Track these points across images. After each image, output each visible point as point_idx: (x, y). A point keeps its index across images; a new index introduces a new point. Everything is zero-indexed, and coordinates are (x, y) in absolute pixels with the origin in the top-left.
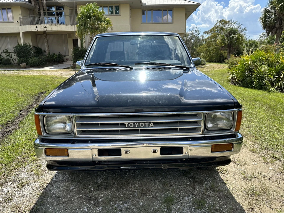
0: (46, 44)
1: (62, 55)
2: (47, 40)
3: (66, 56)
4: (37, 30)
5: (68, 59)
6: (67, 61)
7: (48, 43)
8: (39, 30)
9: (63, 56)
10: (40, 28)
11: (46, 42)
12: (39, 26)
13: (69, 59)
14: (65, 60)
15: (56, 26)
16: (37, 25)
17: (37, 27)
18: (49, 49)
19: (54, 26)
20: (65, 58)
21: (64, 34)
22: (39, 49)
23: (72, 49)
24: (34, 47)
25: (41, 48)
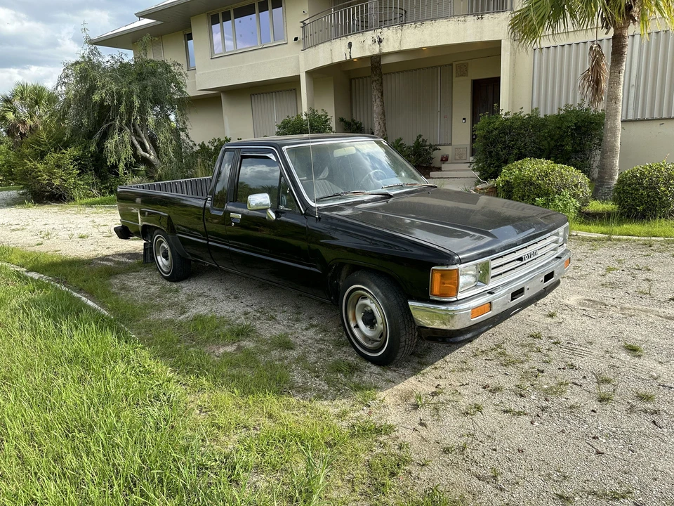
0: (377, 108)
1: (428, 143)
2: (382, 95)
3: (440, 145)
4: (348, 58)
5: (445, 159)
6: (444, 166)
7: (383, 105)
8: (356, 54)
9: (431, 146)
10: (362, 46)
11: (378, 100)
12: (355, 39)
13: (450, 158)
14: (436, 163)
15: (416, 31)
16: (351, 39)
17: (350, 45)
19: (408, 31)
20: (437, 155)
21: (440, 66)
22: (355, 127)
23: (464, 119)
24: (342, 120)
25: (361, 124)
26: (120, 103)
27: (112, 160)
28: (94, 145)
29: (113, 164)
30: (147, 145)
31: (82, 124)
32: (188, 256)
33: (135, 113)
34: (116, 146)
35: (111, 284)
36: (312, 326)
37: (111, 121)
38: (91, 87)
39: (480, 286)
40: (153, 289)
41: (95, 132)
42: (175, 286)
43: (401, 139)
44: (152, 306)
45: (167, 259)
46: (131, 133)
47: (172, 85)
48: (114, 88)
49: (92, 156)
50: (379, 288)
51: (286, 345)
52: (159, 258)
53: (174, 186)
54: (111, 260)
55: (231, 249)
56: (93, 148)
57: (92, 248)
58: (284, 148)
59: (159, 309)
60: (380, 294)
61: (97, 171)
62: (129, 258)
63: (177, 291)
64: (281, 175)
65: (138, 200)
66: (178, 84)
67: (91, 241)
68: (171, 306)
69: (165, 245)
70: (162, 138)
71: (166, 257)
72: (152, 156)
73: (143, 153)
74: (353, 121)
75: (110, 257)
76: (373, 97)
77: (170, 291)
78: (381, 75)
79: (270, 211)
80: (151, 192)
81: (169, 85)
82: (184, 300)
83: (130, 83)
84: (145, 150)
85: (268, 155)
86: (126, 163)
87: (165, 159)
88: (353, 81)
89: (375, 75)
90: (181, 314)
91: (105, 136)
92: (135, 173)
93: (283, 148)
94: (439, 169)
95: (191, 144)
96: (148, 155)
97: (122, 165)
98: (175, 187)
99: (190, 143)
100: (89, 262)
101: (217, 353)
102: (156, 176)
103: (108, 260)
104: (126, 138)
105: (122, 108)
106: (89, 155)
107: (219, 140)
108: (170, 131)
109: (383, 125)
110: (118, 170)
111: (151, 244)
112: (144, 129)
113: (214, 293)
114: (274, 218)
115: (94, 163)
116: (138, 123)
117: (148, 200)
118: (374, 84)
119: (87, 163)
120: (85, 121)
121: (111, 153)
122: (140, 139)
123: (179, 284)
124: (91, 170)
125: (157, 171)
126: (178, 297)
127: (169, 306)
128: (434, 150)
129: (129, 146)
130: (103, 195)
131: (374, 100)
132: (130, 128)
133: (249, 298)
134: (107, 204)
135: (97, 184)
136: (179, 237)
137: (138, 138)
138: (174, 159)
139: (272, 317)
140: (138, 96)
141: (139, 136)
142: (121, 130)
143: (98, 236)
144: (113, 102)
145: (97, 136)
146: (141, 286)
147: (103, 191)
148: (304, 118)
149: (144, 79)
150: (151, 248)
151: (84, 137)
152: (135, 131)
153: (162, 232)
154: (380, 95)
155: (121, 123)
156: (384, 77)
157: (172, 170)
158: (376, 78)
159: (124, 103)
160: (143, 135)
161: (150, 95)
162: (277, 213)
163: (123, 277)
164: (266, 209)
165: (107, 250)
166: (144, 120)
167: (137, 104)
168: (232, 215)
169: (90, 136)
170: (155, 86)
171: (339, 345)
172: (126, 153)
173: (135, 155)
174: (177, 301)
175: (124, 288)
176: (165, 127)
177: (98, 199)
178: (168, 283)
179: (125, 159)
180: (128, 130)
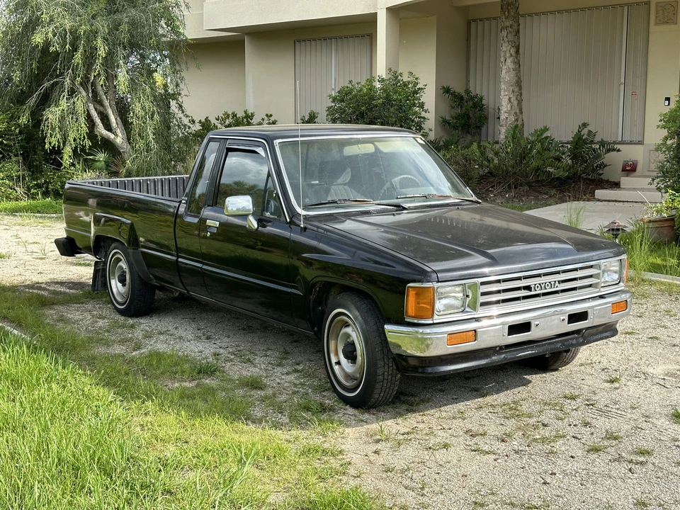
0: (506, 74)
1: (597, 139)
2: (517, 52)
3: (622, 143)
5: (630, 169)
6: (624, 181)
9: (602, 143)
11: (509, 61)
13: (639, 168)
14: (612, 174)
18: (520, 102)
20: (614, 160)
21: (628, 5)
22: (471, 103)
23: (668, 99)
24: (447, 90)
25: (481, 99)
26: (75, 49)
27: (52, 141)
28: (27, 114)
29: (54, 147)
30: (113, 118)
31: (10, 79)
32: (151, 279)
33: (98, 66)
34: (62, 119)
35: (43, 314)
36: (296, 371)
37: (58, 76)
38: (31, 21)
39: (468, 312)
40: (101, 323)
41: (30, 94)
42: (131, 321)
43: (546, 129)
44: (99, 341)
45: (124, 285)
46: (88, 99)
47: (163, 23)
48: (68, 24)
49: (20, 132)
50: (359, 312)
51: (255, 384)
52: (113, 282)
53: (145, 184)
54: (44, 289)
55: (205, 267)
56: (23, 120)
57: (17, 271)
58: (277, 142)
59: (108, 344)
60: (359, 317)
61: (26, 157)
62: (69, 288)
63: (132, 326)
64: (269, 175)
65: (92, 202)
66: (171, 21)
67: (14, 263)
68: (122, 342)
69: (123, 264)
70: (137, 108)
71: (123, 281)
72: (119, 139)
73: (105, 132)
74: (468, 92)
75: (43, 286)
76: (502, 54)
77: (123, 326)
78: (517, 17)
79: (251, 218)
80: (113, 190)
81: (157, 21)
82: (140, 337)
83: (94, 17)
84: (108, 127)
85: (258, 150)
86: (76, 147)
87: (140, 144)
88: (473, 24)
89: (507, 18)
90: (134, 350)
91: (45, 100)
92: (89, 165)
93: (275, 142)
94: (616, 185)
95: (186, 121)
96: (112, 136)
97: (68, 152)
98: (145, 187)
99: (184, 118)
100: (14, 289)
101: (170, 386)
102: (123, 171)
103: (40, 288)
104: (80, 107)
105: (78, 58)
106: (17, 131)
107: (234, 115)
108: (151, 98)
109: (515, 103)
110: (62, 158)
111: (105, 263)
112: (110, 93)
113: (181, 332)
114: (256, 226)
115: (23, 143)
116: (102, 82)
117: (106, 202)
118: (504, 33)
119: (12, 143)
120: (17, 76)
121: (53, 129)
122: (102, 109)
123: (136, 320)
124: (16, 155)
125: (124, 162)
126: (133, 333)
127: (119, 342)
128: (608, 151)
129: (82, 120)
130: (33, 197)
131: (502, 59)
132: (86, 90)
133: (226, 340)
134: (39, 212)
135: (24, 179)
136: (143, 252)
137: (98, 107)
138: (153, 145)
139: (249, 360)
140: (105, 39)
141: (100, 103)
142: (72, 92)
143: (25, 258)
144: (63, 47)
145: (32, 101)
146: (84, 319)
147: (32, 191)
148: (378, 85)
149: (117, 10)
150: (104, 270)
151: (11, 101)
152: (95, 94)
153: (120, 246)
154: (513, 51)
155: (73, 80)
156: (521, 20)
157: (149, 163)
158: (507, 24)
159: (81, 49)
160: (107, 103)
161: (124, 37)
162: (260, 221)
163: (61, 308)
164: (247, 215)
165: (39, 276)
166: (111, 77)
167: (102, 52)
168: (209, 222)
169: (21, 99)
170: (133, 24)
171: (320, 389)
172: (78, 130)
173: (92, 135)
174: (131, 338)
175: (62, 319)
176: (144, 90)
177: (23, 203)
178: (123, 318)
179: (75, 140)
180: (84, 93)
